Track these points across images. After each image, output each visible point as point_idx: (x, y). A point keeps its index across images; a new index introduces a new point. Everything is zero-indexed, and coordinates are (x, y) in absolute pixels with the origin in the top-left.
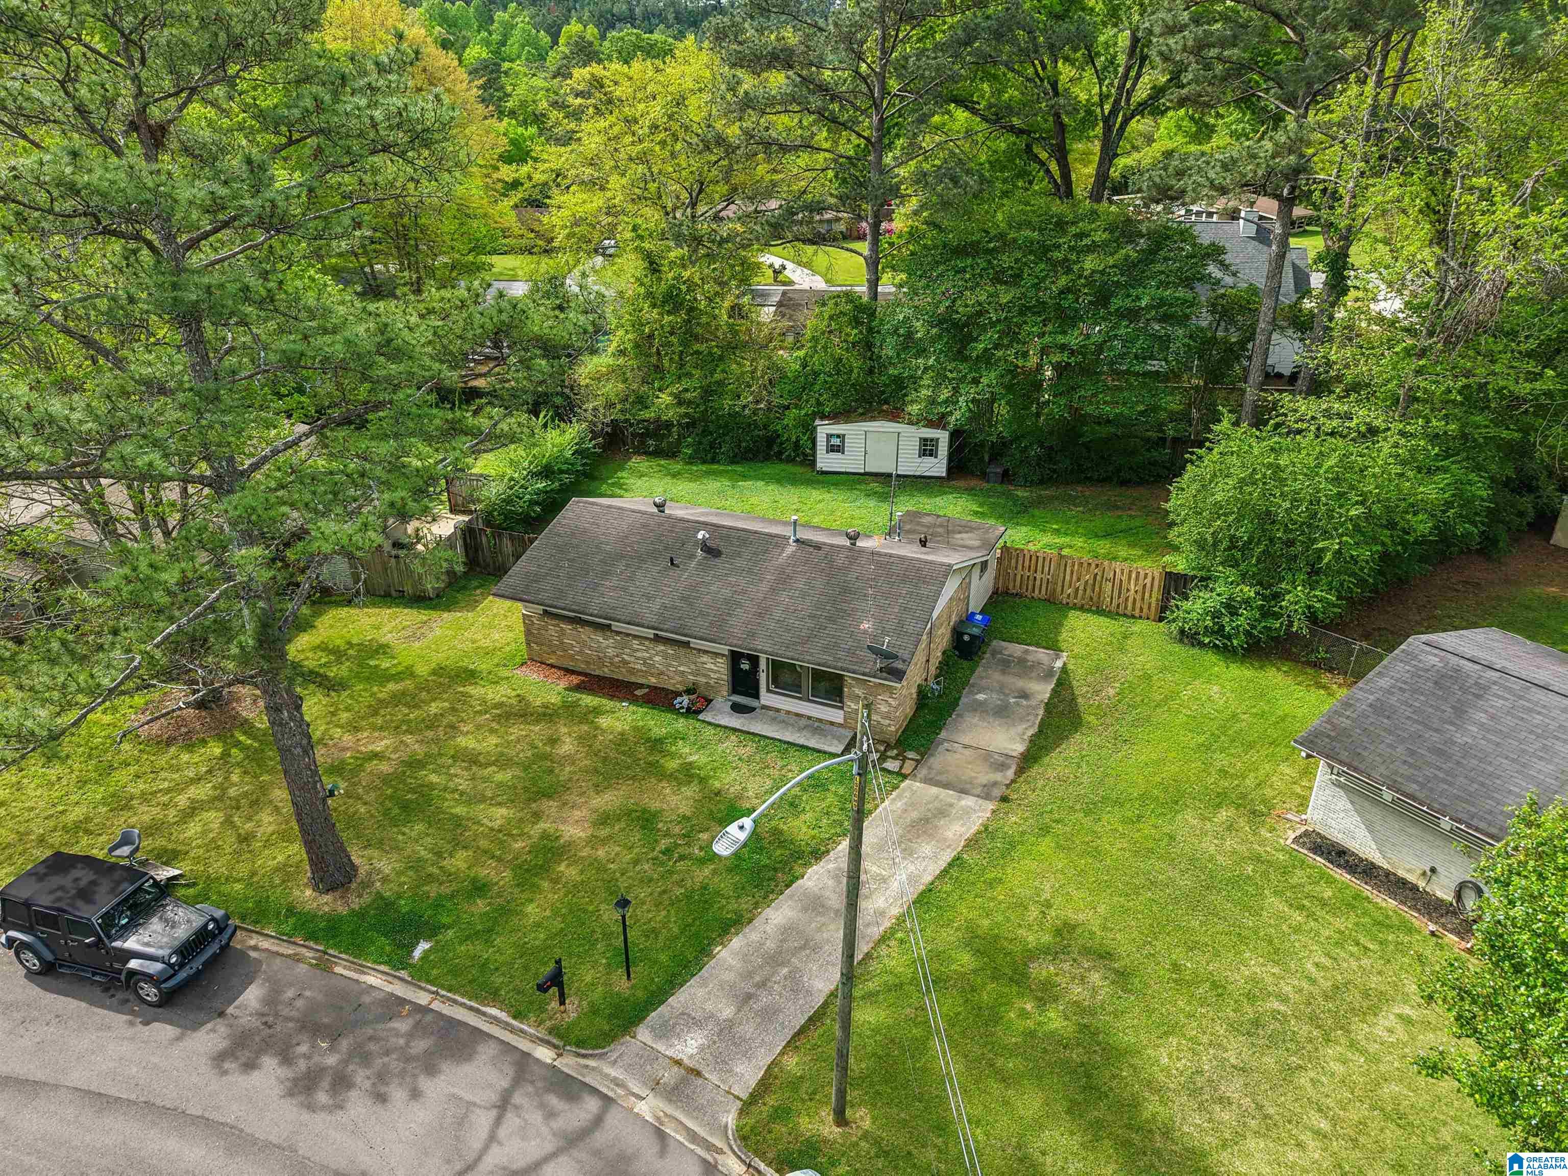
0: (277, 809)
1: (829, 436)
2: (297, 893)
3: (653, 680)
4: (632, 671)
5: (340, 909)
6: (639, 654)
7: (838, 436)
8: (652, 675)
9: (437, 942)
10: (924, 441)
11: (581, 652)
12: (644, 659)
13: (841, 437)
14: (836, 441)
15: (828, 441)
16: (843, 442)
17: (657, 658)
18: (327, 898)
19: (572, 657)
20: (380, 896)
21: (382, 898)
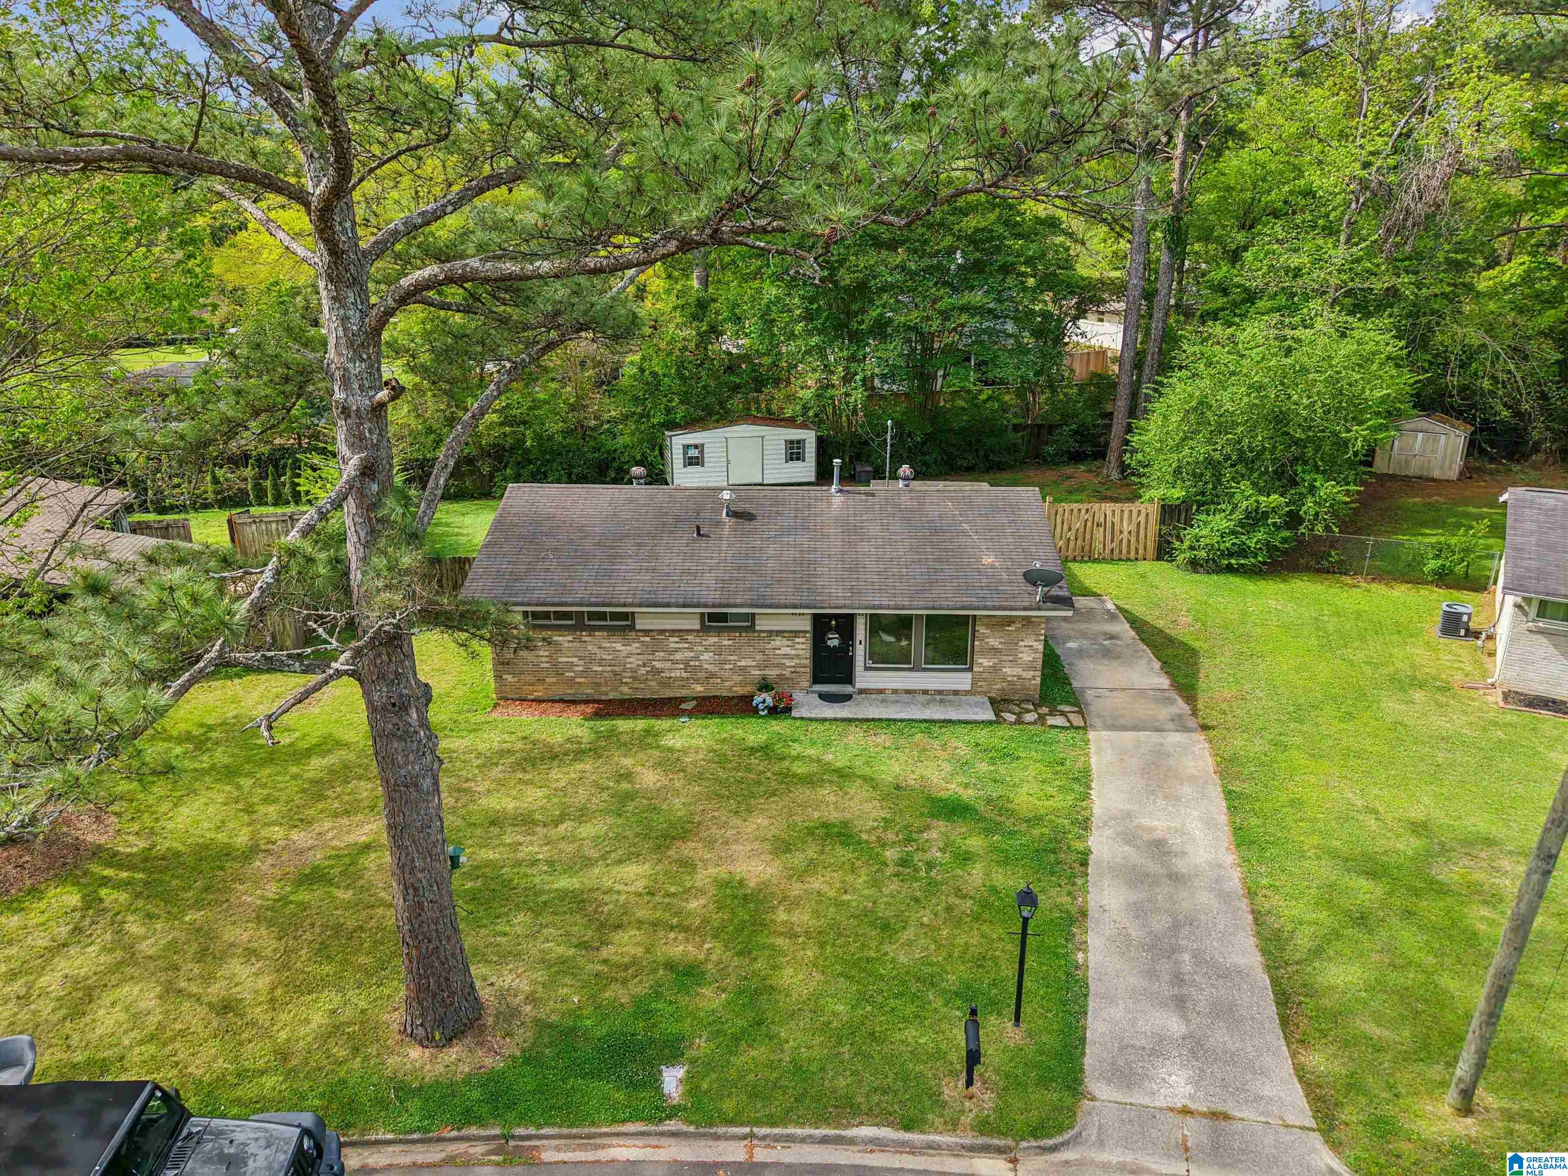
0: (251, 954)
1: (686, 447)
2: (392, 1061)
3: (699, 688)
4: (666, 683)
5: (488, 1062)
6: (678, 656)
7: (696, 447)
8: (697, 681)
9: (693, 1062)
10: (790, 444)
11: (586, 673)
12: (686, 663)
13: (699, 447)
14: (693, 453)
15: (685, 453)
16: (702, 452)
17: (705, 656)
18: (452, 1053)
19: (571, 682)
20: (542, 1026)
21: (551, 1026)
